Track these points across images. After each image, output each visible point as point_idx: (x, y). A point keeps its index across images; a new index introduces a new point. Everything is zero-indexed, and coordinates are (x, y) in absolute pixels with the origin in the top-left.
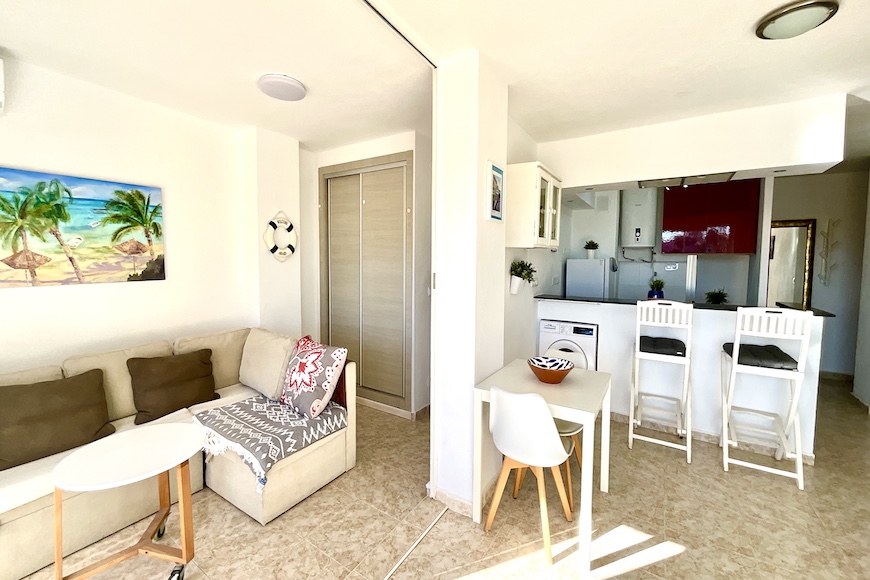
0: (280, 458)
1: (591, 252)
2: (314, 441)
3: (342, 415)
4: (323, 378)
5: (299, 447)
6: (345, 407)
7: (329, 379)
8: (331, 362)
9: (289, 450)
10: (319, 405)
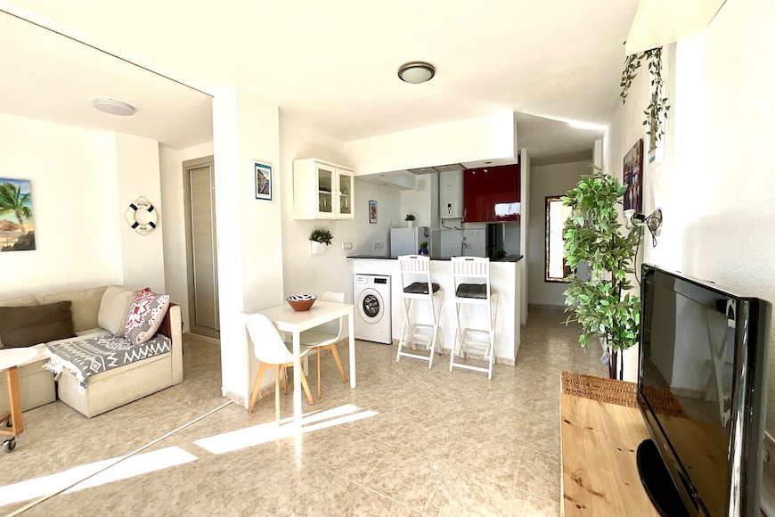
0: (101, 370)
1: (410, 222)
2: (135, 360)
3: (165, 343)
4: (149, 317)
5: (119, 364)
6: (170, 337)
7: (154, 317)
8: (155, 305)
9: (110, 365)
10: (144, 336)
